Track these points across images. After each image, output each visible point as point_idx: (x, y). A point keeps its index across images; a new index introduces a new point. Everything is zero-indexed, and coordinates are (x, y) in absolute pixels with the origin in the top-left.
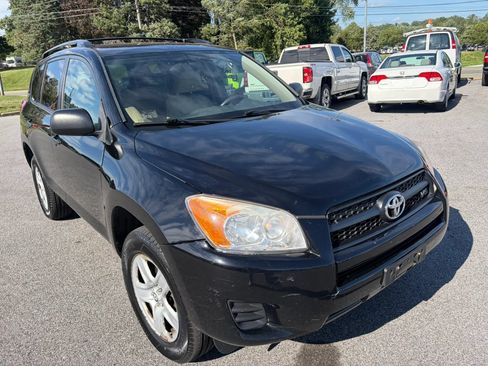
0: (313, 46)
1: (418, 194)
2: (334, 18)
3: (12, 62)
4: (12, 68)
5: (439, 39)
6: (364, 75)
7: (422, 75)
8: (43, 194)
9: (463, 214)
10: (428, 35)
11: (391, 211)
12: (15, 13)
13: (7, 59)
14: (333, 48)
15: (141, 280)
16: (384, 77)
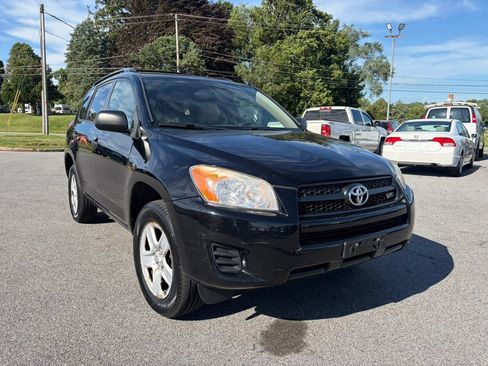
0: (334, 108)
1: (384, 194)
2: (363, 92)
3: (60, 109)
4: (59, 114)
5: (460, 113)
6: (383, 139)
7: (435, 140)
8: (75, 200)
9: (449, 250)
10: (449, 108)
11: (354, 198)
12: (69, 66)
13: (56, 106)
14: (352, 111)
15: (147, 248)
16: (399, 139)
